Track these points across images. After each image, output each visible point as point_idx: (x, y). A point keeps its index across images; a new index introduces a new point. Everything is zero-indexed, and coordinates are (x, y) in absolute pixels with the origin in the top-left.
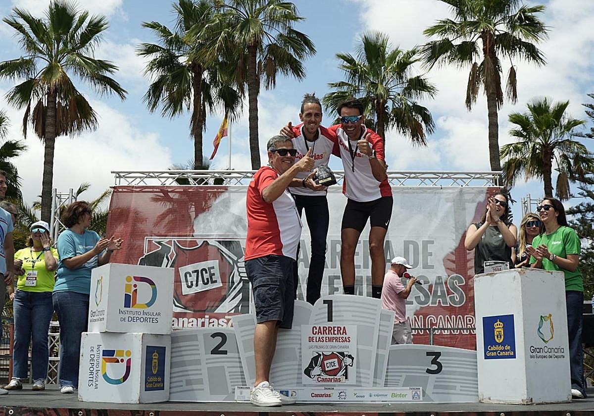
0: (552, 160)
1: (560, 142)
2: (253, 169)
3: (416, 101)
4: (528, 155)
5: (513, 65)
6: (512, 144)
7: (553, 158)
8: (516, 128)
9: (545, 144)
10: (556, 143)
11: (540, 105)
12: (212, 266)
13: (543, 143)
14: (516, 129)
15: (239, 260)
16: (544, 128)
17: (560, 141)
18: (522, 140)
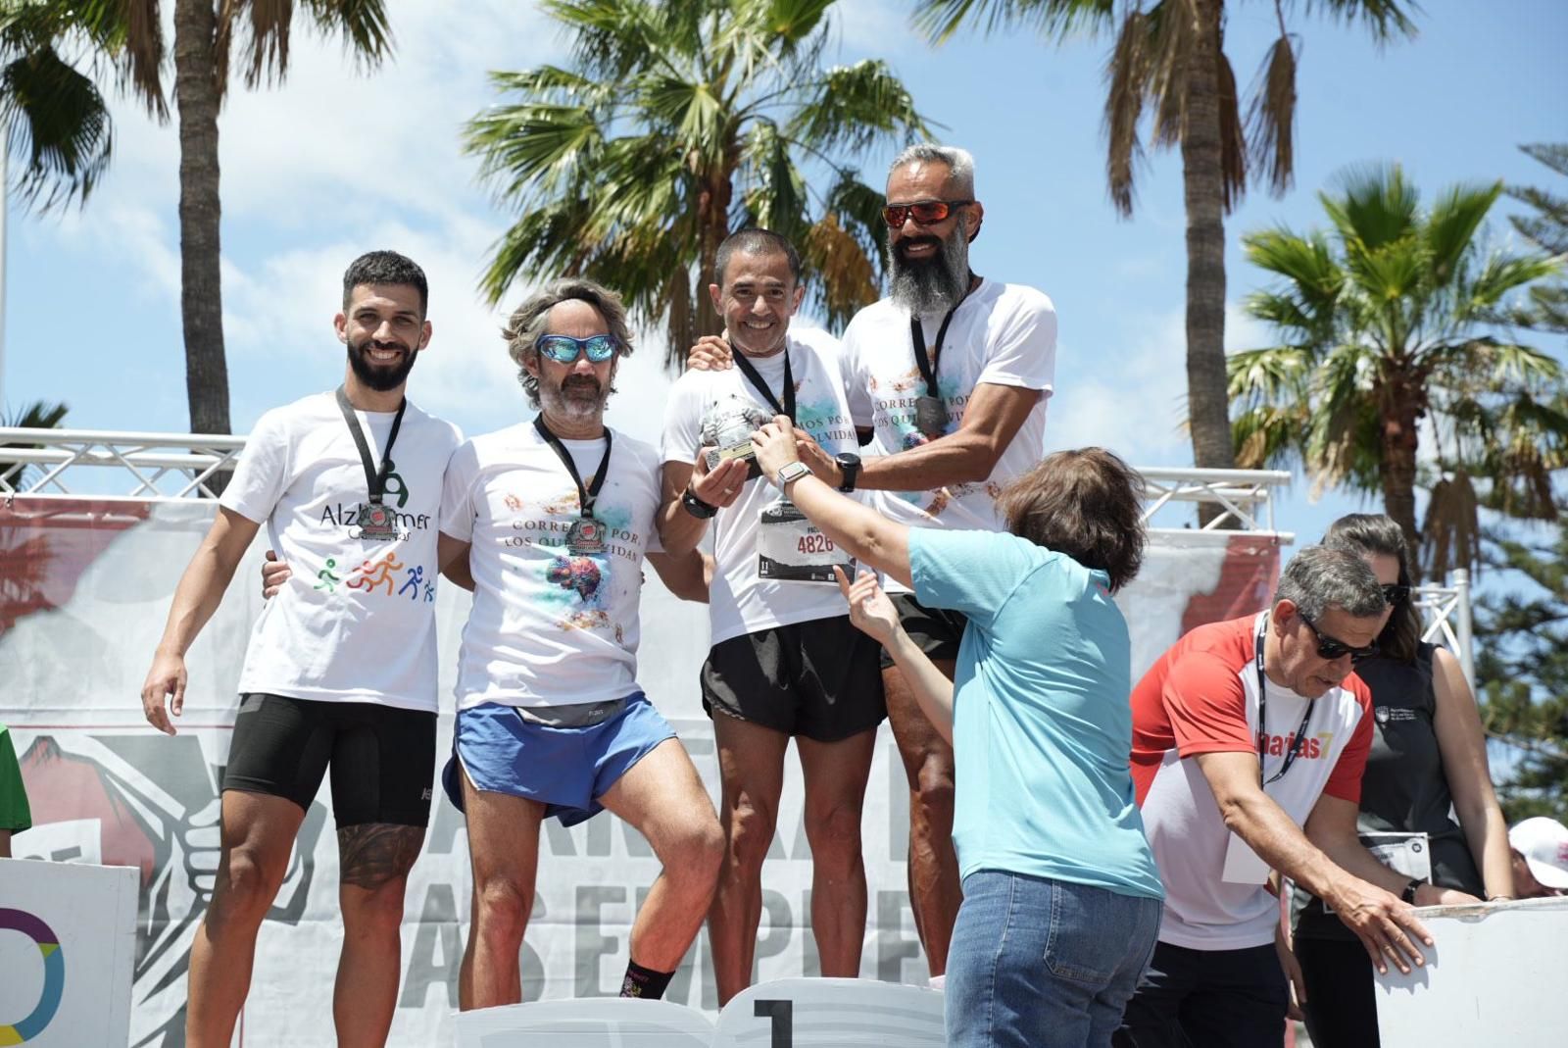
0: (1418, 421)
1: (1453, 350)
2: (195, 430)
3: (849, 161)
4: (1320, 399)
5: (1288, 30)
6: (1257, 354)
7: (1422, 415)
8: (1274, 287)
9: (1391, 354)
10: (1438, 351)
11: (1375, 197)
12: (71, 845)
13: (1383, 350)
14: (1275, 292)
15: (194, 820)
16: (1392, 292)
17: (1453, 343)
18: (1295, 336)
